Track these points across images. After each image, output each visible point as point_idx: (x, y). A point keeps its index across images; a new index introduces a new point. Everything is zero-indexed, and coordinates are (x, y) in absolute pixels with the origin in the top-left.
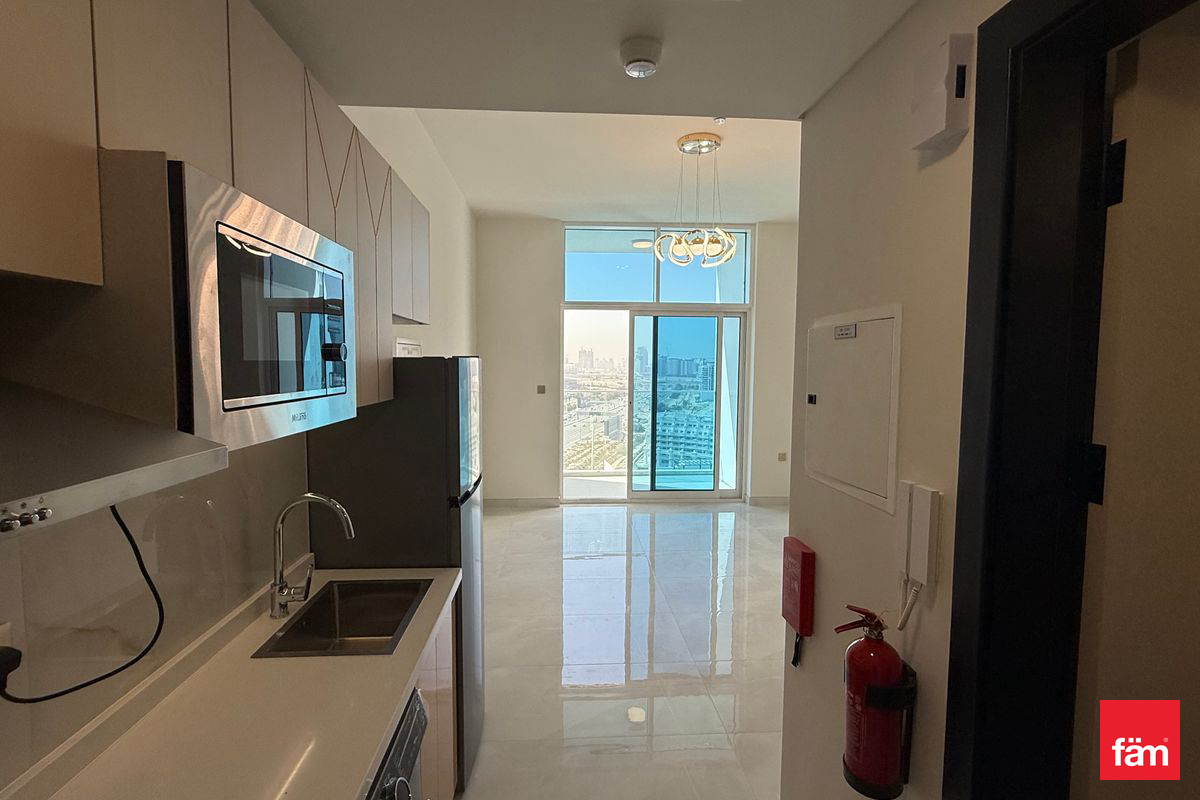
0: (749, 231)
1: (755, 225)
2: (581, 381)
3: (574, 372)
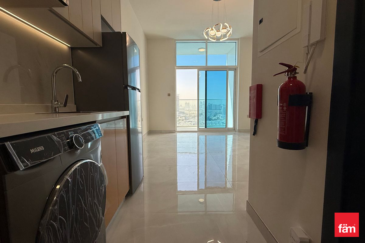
0: (237, 41)
1: (239, 39)
2: (185, 112)
3: (184, 109)
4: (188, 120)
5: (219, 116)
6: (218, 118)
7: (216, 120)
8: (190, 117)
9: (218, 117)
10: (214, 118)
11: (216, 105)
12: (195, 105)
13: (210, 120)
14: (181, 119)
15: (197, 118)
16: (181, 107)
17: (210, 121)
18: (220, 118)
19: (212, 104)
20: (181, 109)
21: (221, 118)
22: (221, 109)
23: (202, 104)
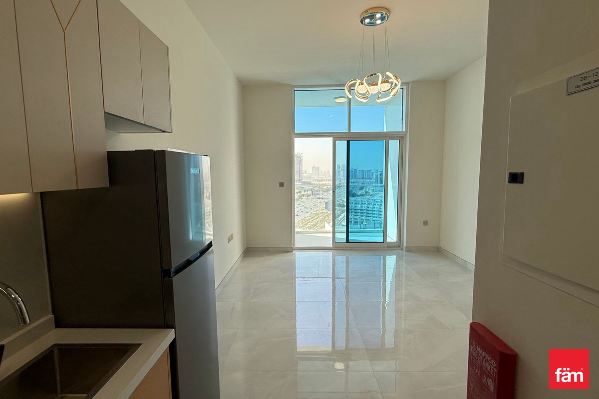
1: (408, 83)
2: (313, 182)
3: (309, 177)
4: (317, 197)
5: (369, 188)
6: (366, 192)
7: (363, 195)
8: (320, 191)
9: (367, 190)
10: (360, 192)
11: (363, 171)
12: (328, 171)
13: (354, 195)
14: (305, 193)
15: (331, 192)
16: (305, 175)
17: (354, 198)
18: (370, 191)
19: (356, 170)
20: (306, 177)
21: (372, 193)
22: (371, 177)
23: (340, 168)
